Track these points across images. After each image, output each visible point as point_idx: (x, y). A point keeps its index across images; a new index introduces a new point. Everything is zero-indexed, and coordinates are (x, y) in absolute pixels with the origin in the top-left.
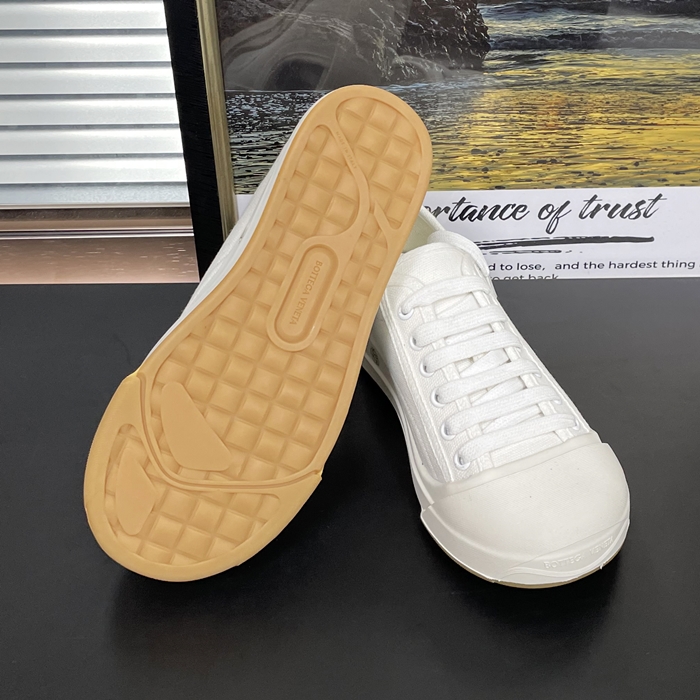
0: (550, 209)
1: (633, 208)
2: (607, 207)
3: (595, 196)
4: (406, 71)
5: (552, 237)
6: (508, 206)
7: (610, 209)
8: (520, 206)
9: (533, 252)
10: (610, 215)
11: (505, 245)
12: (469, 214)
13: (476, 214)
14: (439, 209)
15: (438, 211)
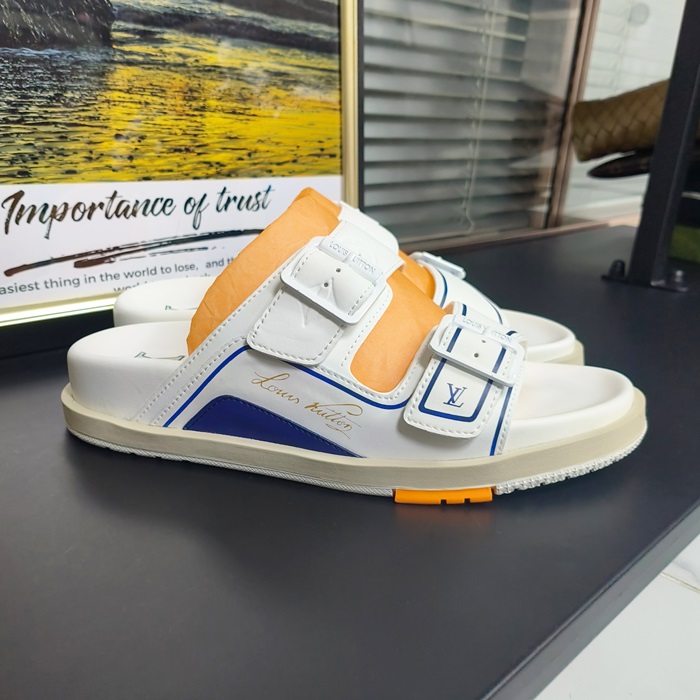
0: (192, 202)
1: (253, 201)
2: (235, 198)
3: (225, 189)
4: (36, 33)
5: (198, 233)
6: (157, 200)
7: (238, 201)
8: (168, 200)
9: (186, 250)
10: (239, 207)
11: (161, 245)
12: (124, 211)
13: (130, 211)
14: (93, 204)
15: (93, 207)
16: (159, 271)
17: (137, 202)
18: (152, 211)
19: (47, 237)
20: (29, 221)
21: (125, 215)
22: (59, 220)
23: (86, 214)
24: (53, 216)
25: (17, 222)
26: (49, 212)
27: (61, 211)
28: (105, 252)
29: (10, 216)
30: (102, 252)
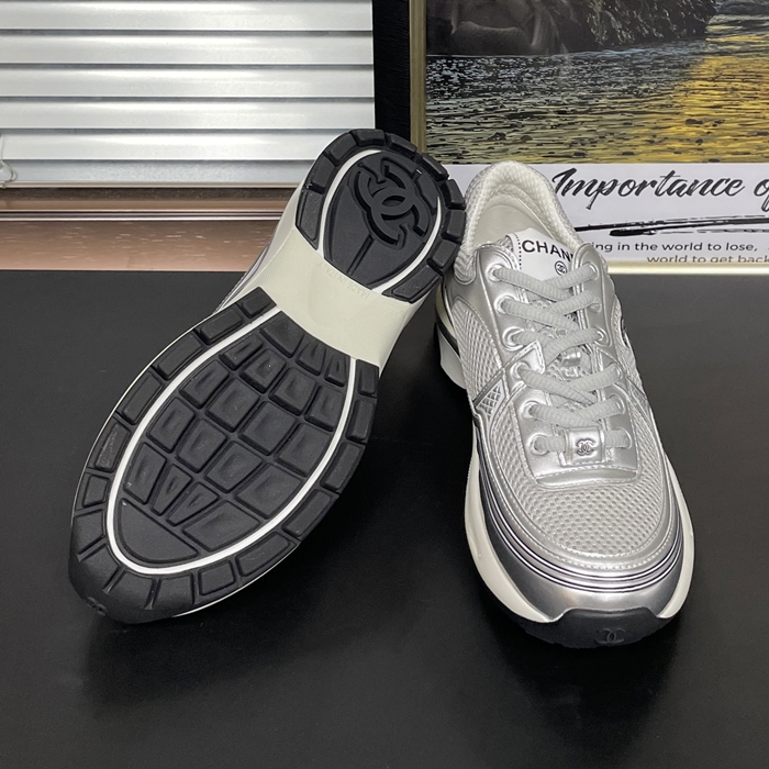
0: (767, 184)
4: (622, 37)
5: (767, 215)
6: (722, 181)
8: (735, 181)
9: (745, 230)
11: (715, 223)
12: (678, 189)
13: (686, 189)
14: (645, 182)
15: (644, 185)
16: (705, 247)
17: (696, 182)
18: (712, 191)
19: (589, 208)
20: (574, 194)
21: (678, 194)
22: (605, 194)
23: (635, 190)
24: (599, 190)
25: (563, 194)
26: (596, 187)
27: (610, 186)
28: (647, 224)
29: (557, 189)
30: (643, 224)
